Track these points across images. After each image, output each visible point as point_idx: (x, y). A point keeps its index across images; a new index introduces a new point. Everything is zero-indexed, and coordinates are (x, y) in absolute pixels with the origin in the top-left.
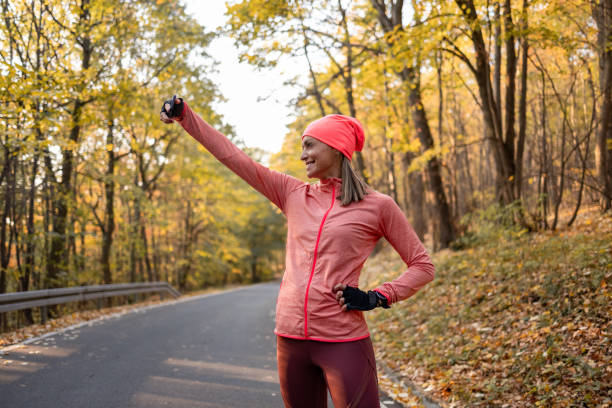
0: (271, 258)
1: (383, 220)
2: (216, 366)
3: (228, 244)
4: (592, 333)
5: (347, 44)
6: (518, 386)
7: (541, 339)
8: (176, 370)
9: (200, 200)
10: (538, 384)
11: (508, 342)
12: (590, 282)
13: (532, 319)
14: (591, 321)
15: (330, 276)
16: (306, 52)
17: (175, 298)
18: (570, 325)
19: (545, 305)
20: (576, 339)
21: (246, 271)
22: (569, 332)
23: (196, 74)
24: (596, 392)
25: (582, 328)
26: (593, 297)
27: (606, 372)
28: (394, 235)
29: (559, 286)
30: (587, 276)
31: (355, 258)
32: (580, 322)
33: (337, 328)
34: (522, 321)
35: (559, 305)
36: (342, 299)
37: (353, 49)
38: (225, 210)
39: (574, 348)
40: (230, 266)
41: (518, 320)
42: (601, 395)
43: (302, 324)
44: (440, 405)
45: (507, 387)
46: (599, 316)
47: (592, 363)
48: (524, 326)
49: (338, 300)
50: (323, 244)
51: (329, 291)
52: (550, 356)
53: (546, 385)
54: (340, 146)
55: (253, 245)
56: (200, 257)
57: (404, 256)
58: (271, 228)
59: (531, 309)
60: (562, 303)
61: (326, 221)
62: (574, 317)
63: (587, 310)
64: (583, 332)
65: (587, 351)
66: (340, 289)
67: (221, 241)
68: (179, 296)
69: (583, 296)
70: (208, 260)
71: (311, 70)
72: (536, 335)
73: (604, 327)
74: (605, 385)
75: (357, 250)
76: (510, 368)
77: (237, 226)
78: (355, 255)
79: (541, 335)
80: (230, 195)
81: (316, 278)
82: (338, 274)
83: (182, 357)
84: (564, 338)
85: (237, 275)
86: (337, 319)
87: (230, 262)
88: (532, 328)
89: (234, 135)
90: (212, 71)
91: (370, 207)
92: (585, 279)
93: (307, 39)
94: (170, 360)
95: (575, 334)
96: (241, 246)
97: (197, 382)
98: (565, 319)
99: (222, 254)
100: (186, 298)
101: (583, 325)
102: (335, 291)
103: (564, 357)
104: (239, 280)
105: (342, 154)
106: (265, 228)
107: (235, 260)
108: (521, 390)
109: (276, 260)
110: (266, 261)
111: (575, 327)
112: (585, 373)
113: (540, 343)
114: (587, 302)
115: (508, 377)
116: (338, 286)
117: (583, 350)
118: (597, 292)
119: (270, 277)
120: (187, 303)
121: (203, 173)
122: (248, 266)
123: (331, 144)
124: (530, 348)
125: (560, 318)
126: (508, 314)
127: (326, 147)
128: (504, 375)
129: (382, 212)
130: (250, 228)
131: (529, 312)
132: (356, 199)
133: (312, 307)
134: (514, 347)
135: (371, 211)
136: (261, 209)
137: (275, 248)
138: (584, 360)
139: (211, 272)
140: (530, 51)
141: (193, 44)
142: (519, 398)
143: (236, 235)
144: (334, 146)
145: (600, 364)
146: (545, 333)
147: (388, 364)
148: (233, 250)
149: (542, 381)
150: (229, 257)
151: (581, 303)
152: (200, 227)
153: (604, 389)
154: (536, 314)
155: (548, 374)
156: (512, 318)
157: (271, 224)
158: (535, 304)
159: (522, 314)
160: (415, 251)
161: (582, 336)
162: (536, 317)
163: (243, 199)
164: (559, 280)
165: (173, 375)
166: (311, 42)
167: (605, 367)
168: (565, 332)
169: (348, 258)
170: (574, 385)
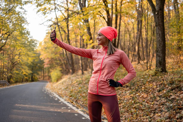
0: (38, 74)
1: (121, 58)
2: (33, 106)
3: (25, 69)
4: (145, 96)
5: (68, 10)
6: (126, 110)
7: (131, 98)
8: (20, 108)
9: (17, 54)
10: (132, 110)
11: (121, 99)
12: (143, 82)
13: (127, 92)
14: (145, 93)
15: (105, 76)
16: (55, 11)
17: (8, 86)
18: (139, 94)
19: (130, 88)
20: (141, 98)
21: (29, 78)
22: (139, 96)
23: (18, 14)
24: (149, 112)
25: (142, 95)
26: (144, 86)
27: (151, 106)
28: (124, 63)
29: (134, 83)
30: (142, 81)
31: (113, 70)
32: (141, 93)
33: (106, 91)
34: (124, 93)
35: (135, 88)
36: (109, 83)
37: (69, 11)
38: (24, 58)
39: (141, 100)
40: (25, 76)
41: (123, 93)
42: (151, 112)
43: (96, 90)
44: (104, 116)
45: (124, 111)
46: (147, 91)
47: (146, 104)
48: (125, 94)
49: (108, 83)
50: (103, 66)
51: (105, 80)
52: (134, 102)
53: (134, 110)
54: (109, 37)
55: (32, 70)
56: (16, 73)
57: (127, 70)
58: (39, 65)
59: (126, 89)
60: (136, 88)
61: (104, 60)
62: (139, 92)
63: (143, 90)
64: (143, 96)
65: (145, 101)
66: (109, 80)
67: (22, 68)
68: (9, 85)
69: (142, 86)
70: (18, 74)
71: (56, 17)
72: (129, 97)
73: (148, 94)
74: (151, 110)
75: (113, 68)
76: (123, 106)
77: (28, 63)
78: (113, 69)
79: (131, 97)
80: (27, 53)
81: (101, 76)
82: (108, 75)
83: (21, 104)
84: (137, 97)
85: (27, 79)
86: (107, 89)
87: (25, 75)
88: (128, 95)
89: (29, 34)
90: (24, 14)
91: (117, 54)
92: (141, 81)
93: (55, 7)
94: (17, 105)
95: (141, 96)
96: (29, 70)
97: (29, 111)
98: (137, 92)
99: (22, 72)
100: (12, 86)
101: (142, 94)
102: (107, 80)
103: (139, 102)
104: (27, 81)
105: (109, 39)
106: (37, 64)
107: (27, 74)
108: (127, 111)
109: (39, 74)
110: (36, 75)
111: (140, 94)
112: (145, 107)
113: (130, 99)
114: (143, 87)
115: (123, 108)
116: (108, 79)
117: (144, 101)
118: (145, 85)
119: (37, 80)
120: (12, 87)
121: (19, 46)
122: (30, 76)
123: (106, 36)
124: (128, 100)
125: (135, 92)
126: (120, 91)
127: (104, 37)
128: (121, 108)
129: (120, 56)
130: (32, 64)
131: (126, 90)
132: (112, 53)
133: (100, 85)
134: (123, 100)
135: (117, 56)
136: (36, 58)
137: (39, 71)
138: (144, 103)
139: (19, 78)
140: (122, 18)
141: (18, 5)
142: (127, 114)
143: (27, 66)
144: (107, 37)
145: (149, 104)
146: (132, 96)
147: (85, 105)
148: (26, 71)
149: (133, 109)
150: (25, 73)
151: (141, 88)
152: (16, 63)
153: (151, 111)
154: (128, 91)
155: (135, 107)
156: (121, 92)
157: (39, 63)
158: (127, 88)
159: (124, 91)
160: (130, 68)
161: (143, 97)
162: (128, 92)
163: (31, 55)
164: (134, 82)
165: (20, 109)
166: (57, 8)
167: (150, 105)
168: (138, 96)
169: (111, 70)
170: (143, 110)
